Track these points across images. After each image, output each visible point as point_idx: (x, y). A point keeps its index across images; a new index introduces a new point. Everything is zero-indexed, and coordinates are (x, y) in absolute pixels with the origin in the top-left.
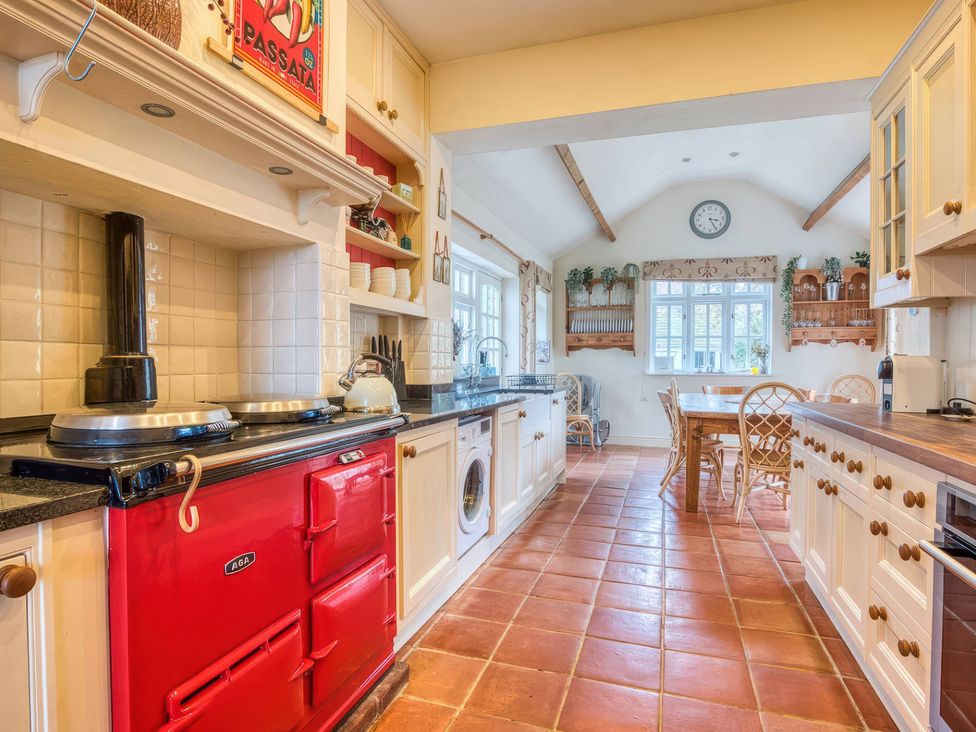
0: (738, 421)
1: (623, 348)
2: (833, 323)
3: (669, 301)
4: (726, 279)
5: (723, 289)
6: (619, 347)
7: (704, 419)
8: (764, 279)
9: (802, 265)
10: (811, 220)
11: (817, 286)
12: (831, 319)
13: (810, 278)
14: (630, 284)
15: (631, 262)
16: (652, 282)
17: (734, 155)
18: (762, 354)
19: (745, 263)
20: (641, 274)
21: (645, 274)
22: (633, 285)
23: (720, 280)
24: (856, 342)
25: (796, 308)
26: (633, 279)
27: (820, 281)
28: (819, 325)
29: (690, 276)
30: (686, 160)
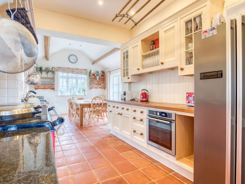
0: (91, 105)
1: (51, 89)
2: (98, 84)
3: (63, 77)
4: (77, 73)
5: (76, 76)
6: (50, 89)
7: (84, 105)
8: (85, 74)
9: (92, 72)
10: (94, 63)
11: (95, 76)
12: (97, 83)
13: (94, 75)
14: (53, 72)
15: (53, 67)
16: (59, 72)
17: (81, 46)
18: (84, 91)
19: (81, 70)
20: (56, 70)
21: (57, 70)
22: (54, 73)
23: (75, 73)
24: (102, 88)
25: (91, 81)
26: (54, 71)
27: (96, 76)
28: (95, 84)
29: (68, 72)
30: (70, 44)
